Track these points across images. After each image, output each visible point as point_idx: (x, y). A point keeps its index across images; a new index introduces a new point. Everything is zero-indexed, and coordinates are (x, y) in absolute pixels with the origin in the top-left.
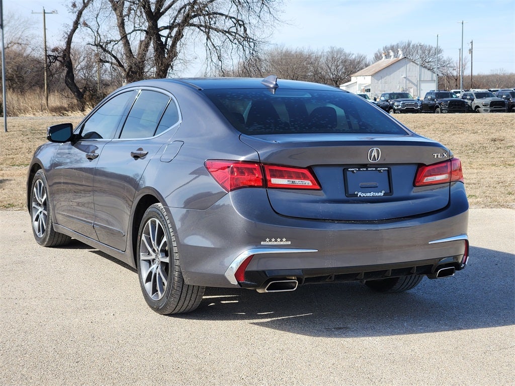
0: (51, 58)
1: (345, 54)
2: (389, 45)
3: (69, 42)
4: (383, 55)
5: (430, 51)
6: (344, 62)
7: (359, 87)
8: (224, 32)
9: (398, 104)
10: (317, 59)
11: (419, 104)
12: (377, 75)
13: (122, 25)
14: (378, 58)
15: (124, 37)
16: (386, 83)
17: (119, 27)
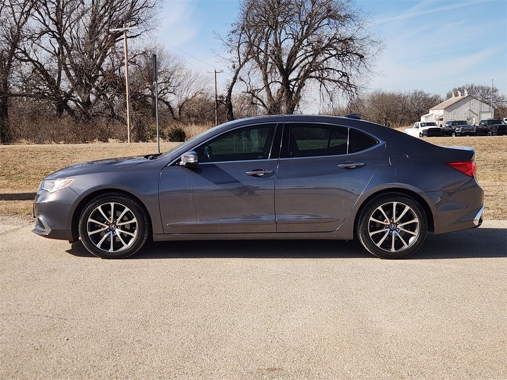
0: (219, 102)
1: (425, 95)
2: (457, 88)
3: (230, 91)
4: (453, 94)
5: (488, 91)
6: (424, 100)
7: (435, 118)
8: (335, 81)
9: (458, 129)
10: (405, 98)
11: (475, 128)
12: (448, 109)
13: (266, 78)
14: (449, 96)
15: (267, 86)
16: (454, 114)
17: (264, 80)
